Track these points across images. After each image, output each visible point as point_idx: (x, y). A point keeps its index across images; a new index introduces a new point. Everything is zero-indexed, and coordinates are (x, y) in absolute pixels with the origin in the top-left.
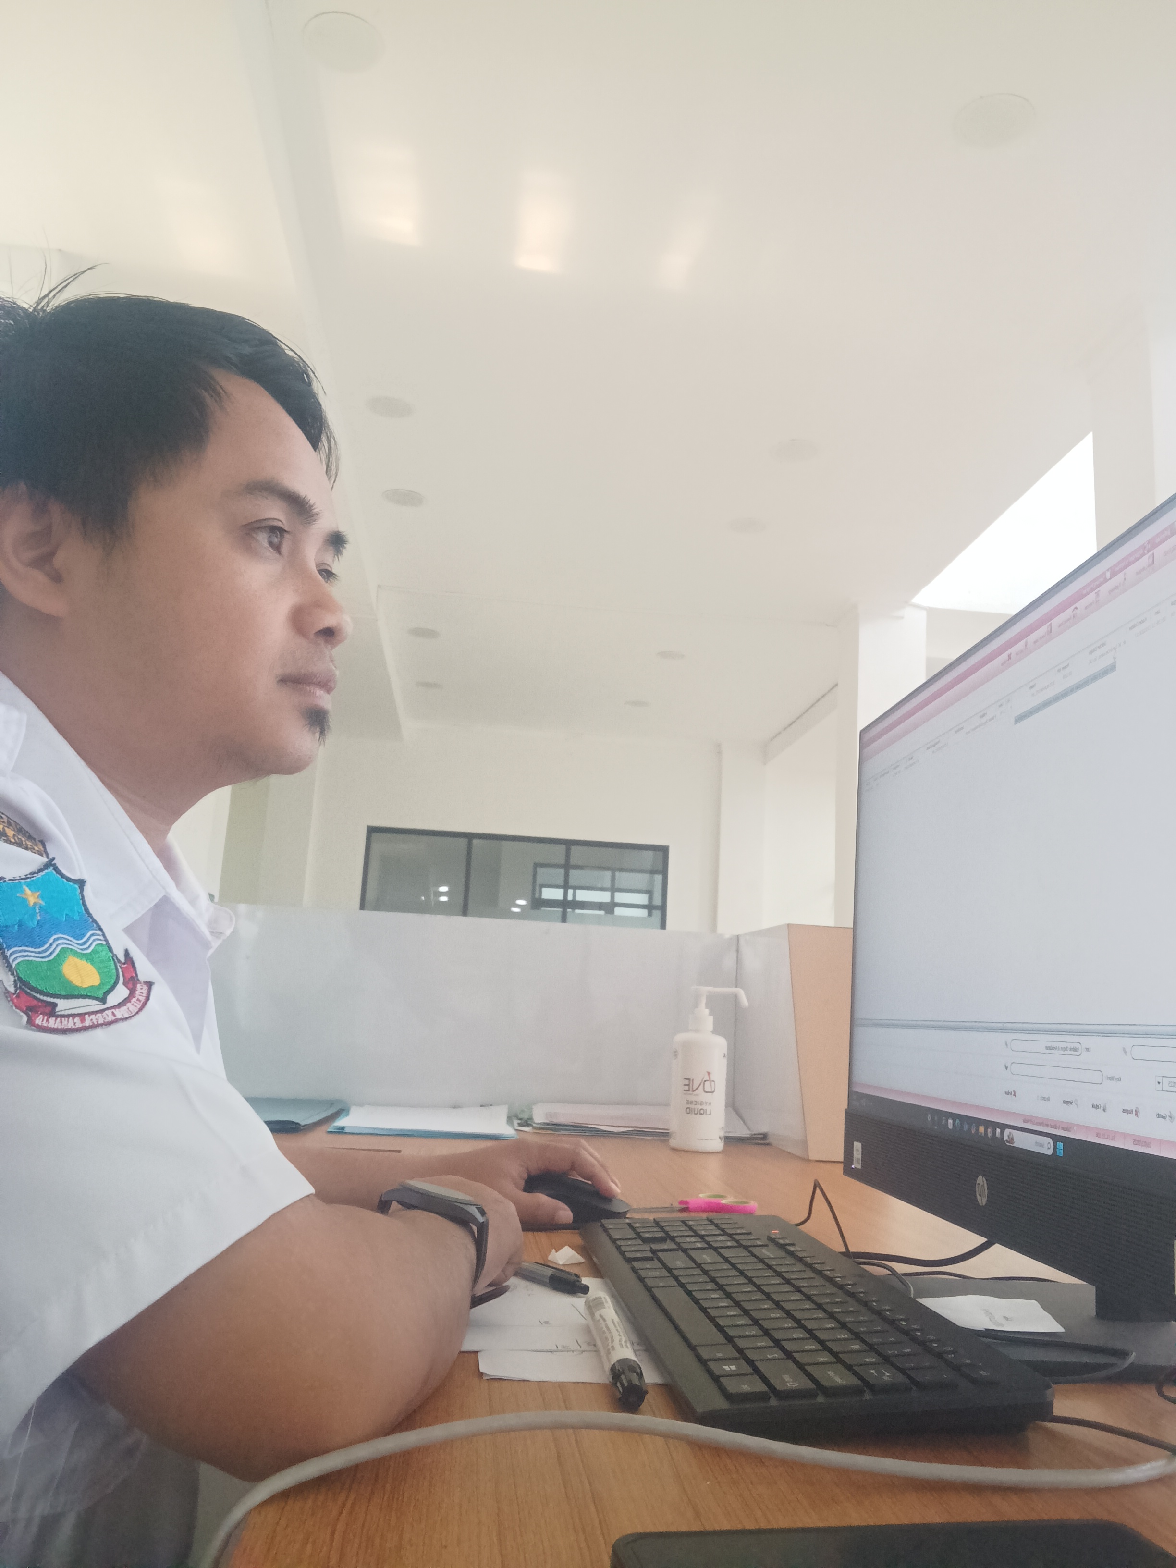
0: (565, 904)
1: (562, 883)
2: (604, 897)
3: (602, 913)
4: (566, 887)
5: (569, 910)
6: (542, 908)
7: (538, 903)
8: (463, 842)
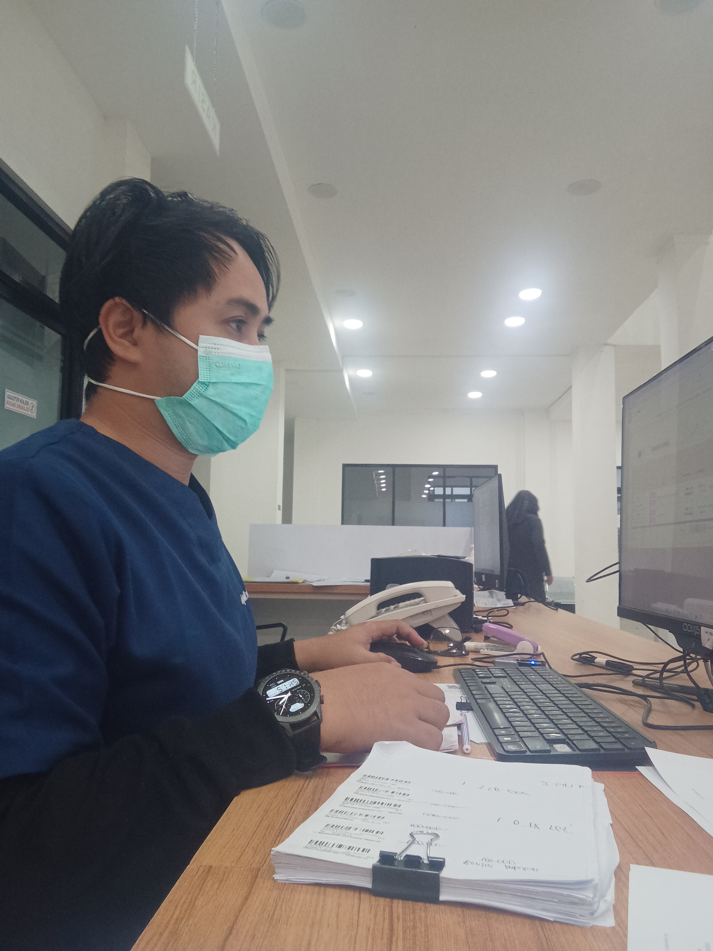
0: (444, 496)
1: (442, 484)
2: (466, 491)
3: (466, 500)
4: (444, 487)
5: (447, 500)
6: (436, 500)
7: (432, 497)
8: (391, 469)
